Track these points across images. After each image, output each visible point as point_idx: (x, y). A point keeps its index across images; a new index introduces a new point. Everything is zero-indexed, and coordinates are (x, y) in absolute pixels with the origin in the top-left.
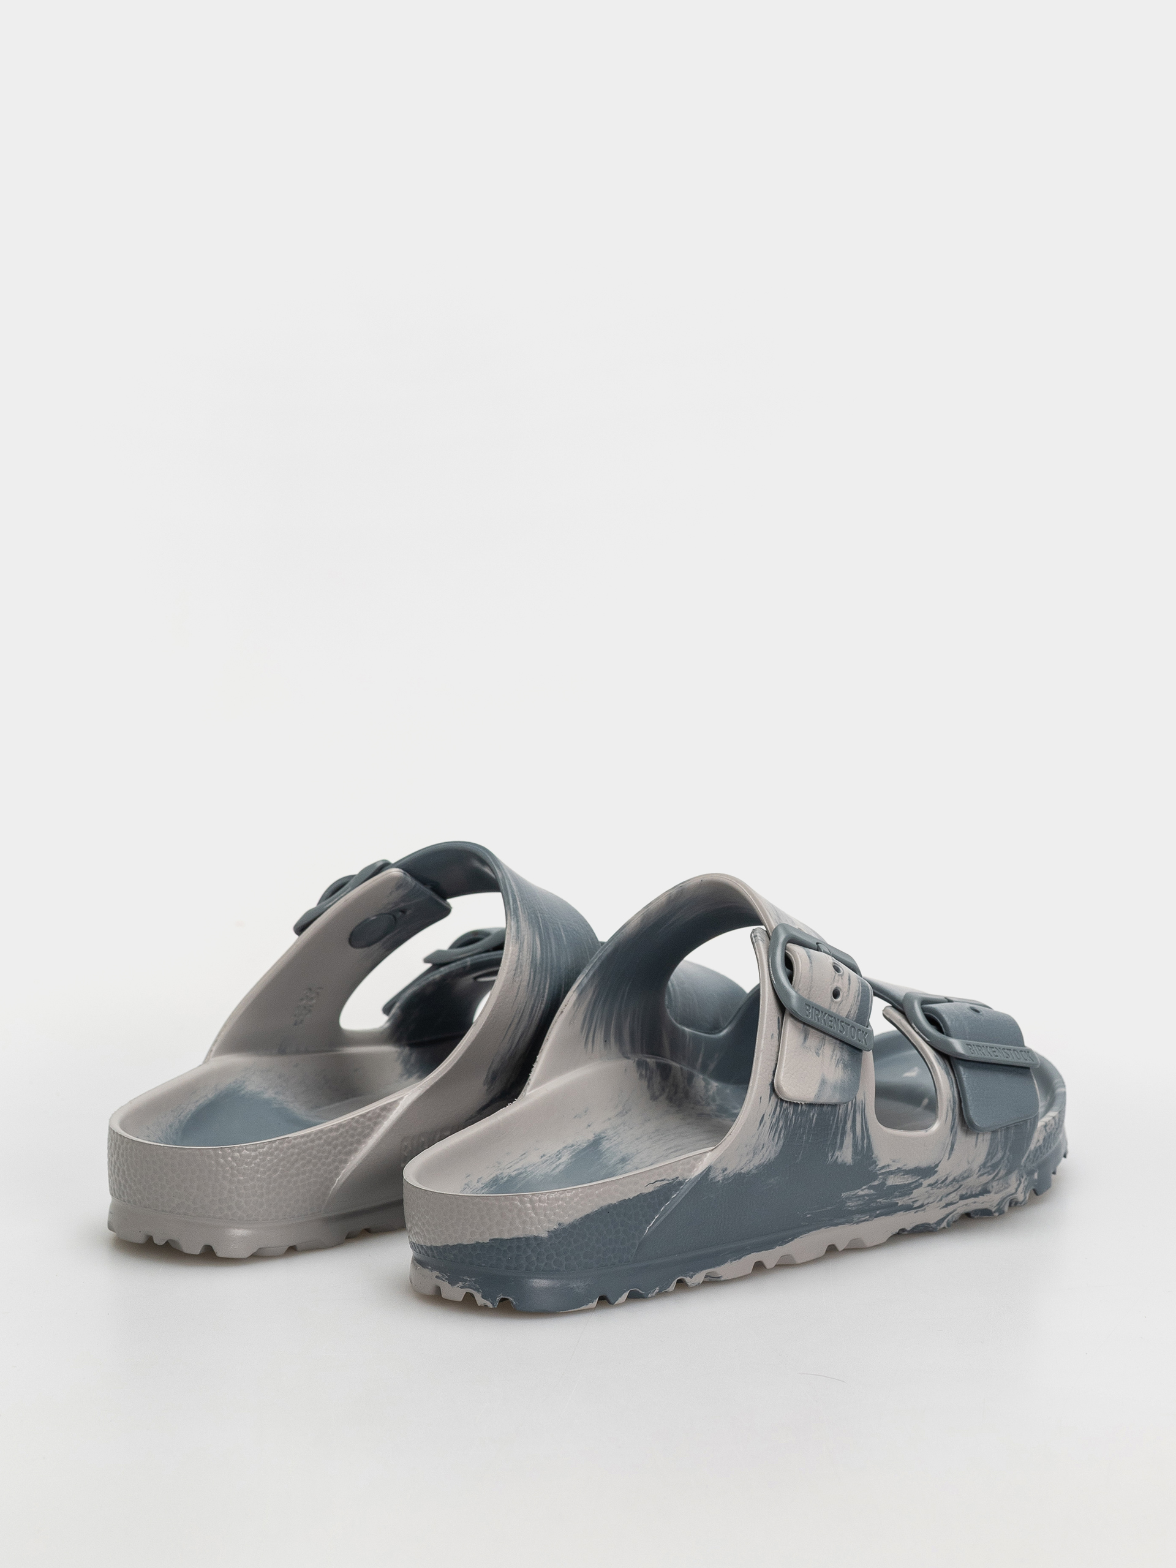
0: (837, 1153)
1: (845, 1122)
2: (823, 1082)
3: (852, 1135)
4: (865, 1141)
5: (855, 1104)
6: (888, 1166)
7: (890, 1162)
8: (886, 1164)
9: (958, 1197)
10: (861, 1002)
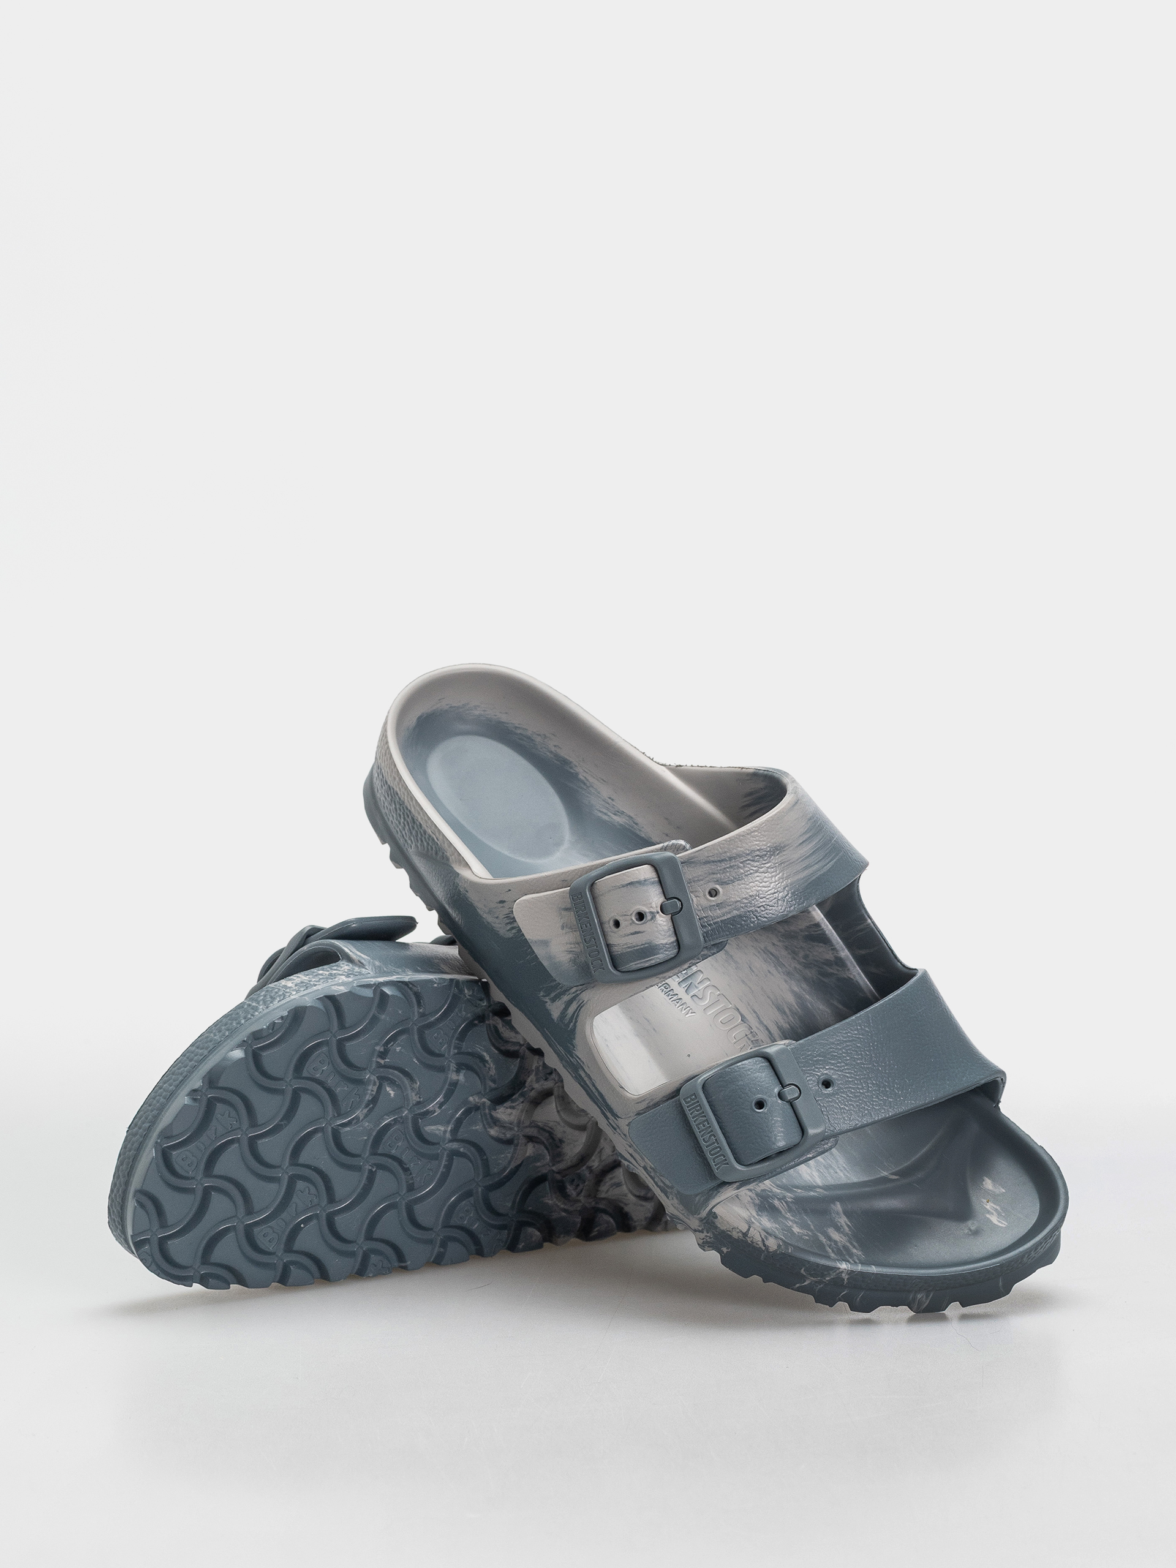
0: (547, 999)
1: (564, 993)
2: (545, 943)
3: (563, 1006)
4: (572, 1024)
5: (578, 995)
6: (583, 1063)
7: (585, 1063)
8: (584, 1061)
9: (643, 1164)
10: (626, 952)
